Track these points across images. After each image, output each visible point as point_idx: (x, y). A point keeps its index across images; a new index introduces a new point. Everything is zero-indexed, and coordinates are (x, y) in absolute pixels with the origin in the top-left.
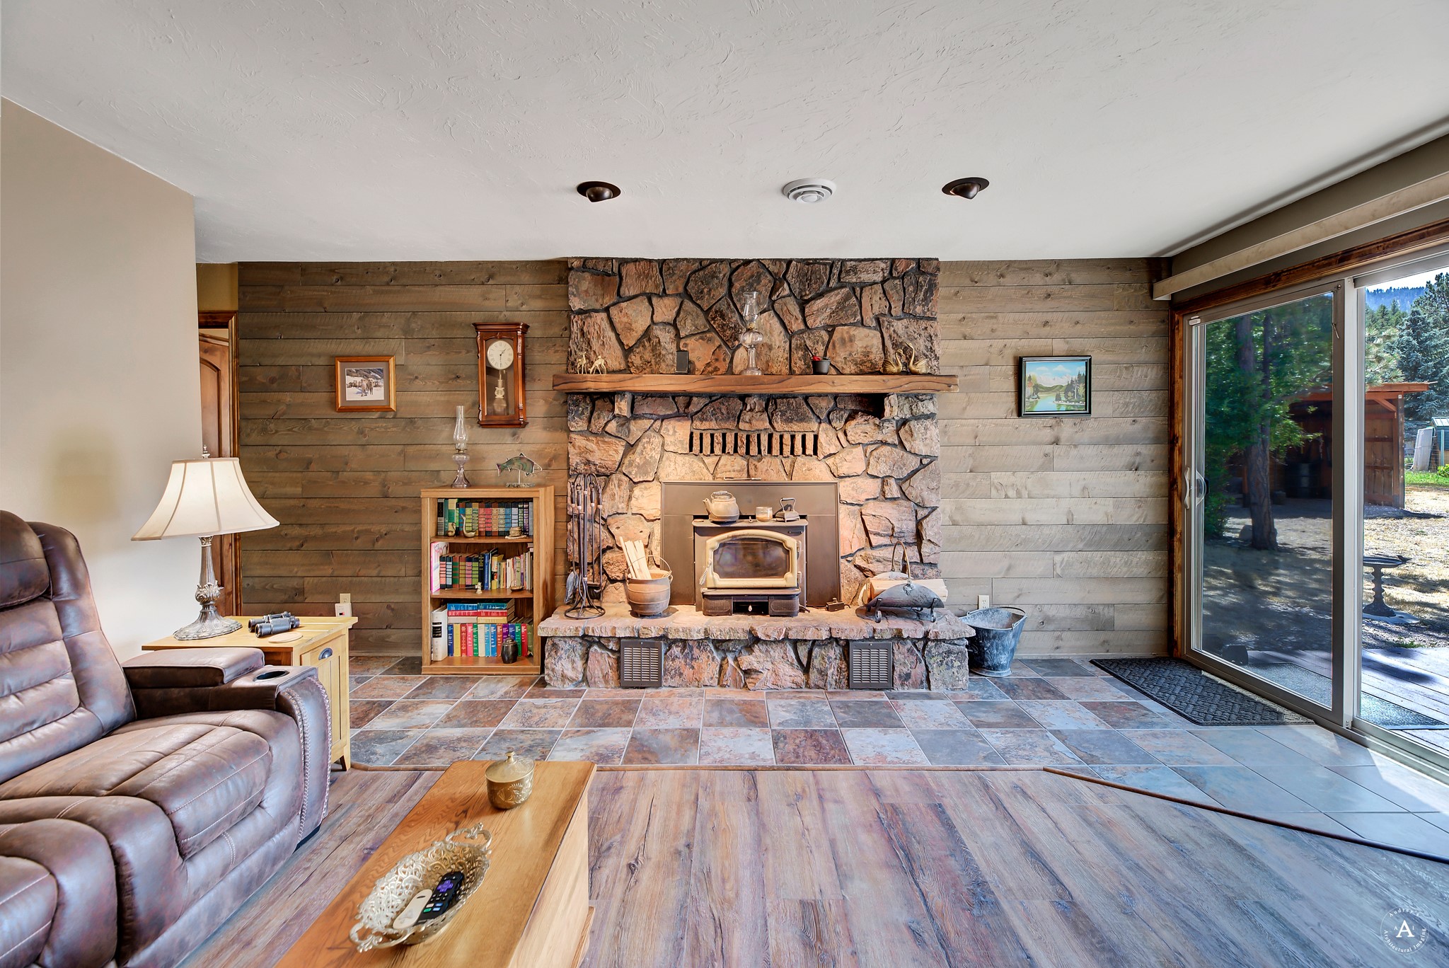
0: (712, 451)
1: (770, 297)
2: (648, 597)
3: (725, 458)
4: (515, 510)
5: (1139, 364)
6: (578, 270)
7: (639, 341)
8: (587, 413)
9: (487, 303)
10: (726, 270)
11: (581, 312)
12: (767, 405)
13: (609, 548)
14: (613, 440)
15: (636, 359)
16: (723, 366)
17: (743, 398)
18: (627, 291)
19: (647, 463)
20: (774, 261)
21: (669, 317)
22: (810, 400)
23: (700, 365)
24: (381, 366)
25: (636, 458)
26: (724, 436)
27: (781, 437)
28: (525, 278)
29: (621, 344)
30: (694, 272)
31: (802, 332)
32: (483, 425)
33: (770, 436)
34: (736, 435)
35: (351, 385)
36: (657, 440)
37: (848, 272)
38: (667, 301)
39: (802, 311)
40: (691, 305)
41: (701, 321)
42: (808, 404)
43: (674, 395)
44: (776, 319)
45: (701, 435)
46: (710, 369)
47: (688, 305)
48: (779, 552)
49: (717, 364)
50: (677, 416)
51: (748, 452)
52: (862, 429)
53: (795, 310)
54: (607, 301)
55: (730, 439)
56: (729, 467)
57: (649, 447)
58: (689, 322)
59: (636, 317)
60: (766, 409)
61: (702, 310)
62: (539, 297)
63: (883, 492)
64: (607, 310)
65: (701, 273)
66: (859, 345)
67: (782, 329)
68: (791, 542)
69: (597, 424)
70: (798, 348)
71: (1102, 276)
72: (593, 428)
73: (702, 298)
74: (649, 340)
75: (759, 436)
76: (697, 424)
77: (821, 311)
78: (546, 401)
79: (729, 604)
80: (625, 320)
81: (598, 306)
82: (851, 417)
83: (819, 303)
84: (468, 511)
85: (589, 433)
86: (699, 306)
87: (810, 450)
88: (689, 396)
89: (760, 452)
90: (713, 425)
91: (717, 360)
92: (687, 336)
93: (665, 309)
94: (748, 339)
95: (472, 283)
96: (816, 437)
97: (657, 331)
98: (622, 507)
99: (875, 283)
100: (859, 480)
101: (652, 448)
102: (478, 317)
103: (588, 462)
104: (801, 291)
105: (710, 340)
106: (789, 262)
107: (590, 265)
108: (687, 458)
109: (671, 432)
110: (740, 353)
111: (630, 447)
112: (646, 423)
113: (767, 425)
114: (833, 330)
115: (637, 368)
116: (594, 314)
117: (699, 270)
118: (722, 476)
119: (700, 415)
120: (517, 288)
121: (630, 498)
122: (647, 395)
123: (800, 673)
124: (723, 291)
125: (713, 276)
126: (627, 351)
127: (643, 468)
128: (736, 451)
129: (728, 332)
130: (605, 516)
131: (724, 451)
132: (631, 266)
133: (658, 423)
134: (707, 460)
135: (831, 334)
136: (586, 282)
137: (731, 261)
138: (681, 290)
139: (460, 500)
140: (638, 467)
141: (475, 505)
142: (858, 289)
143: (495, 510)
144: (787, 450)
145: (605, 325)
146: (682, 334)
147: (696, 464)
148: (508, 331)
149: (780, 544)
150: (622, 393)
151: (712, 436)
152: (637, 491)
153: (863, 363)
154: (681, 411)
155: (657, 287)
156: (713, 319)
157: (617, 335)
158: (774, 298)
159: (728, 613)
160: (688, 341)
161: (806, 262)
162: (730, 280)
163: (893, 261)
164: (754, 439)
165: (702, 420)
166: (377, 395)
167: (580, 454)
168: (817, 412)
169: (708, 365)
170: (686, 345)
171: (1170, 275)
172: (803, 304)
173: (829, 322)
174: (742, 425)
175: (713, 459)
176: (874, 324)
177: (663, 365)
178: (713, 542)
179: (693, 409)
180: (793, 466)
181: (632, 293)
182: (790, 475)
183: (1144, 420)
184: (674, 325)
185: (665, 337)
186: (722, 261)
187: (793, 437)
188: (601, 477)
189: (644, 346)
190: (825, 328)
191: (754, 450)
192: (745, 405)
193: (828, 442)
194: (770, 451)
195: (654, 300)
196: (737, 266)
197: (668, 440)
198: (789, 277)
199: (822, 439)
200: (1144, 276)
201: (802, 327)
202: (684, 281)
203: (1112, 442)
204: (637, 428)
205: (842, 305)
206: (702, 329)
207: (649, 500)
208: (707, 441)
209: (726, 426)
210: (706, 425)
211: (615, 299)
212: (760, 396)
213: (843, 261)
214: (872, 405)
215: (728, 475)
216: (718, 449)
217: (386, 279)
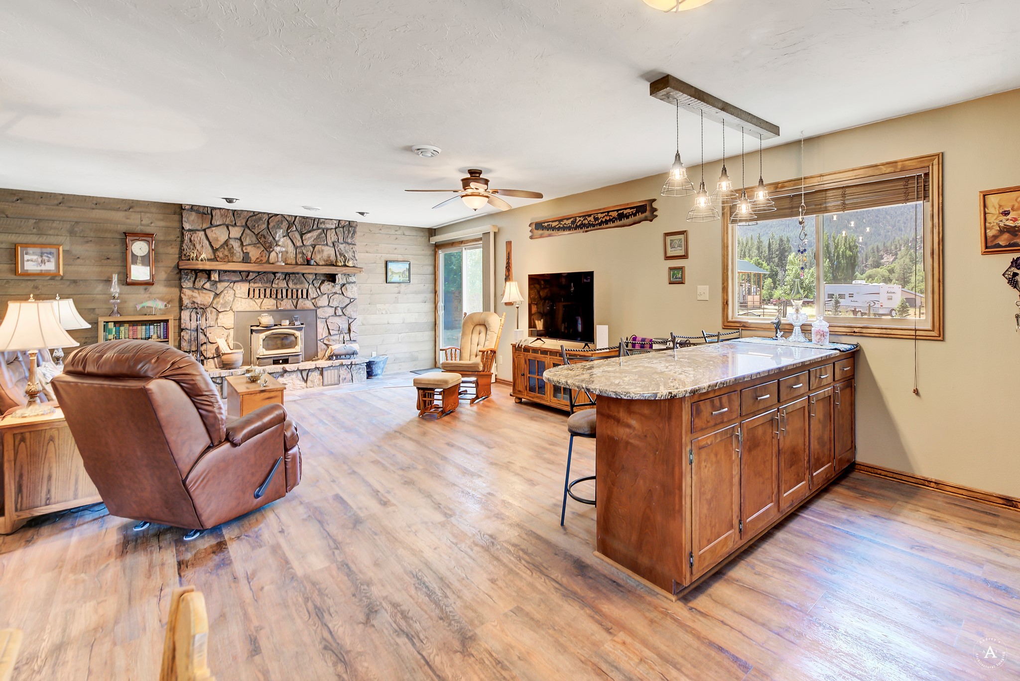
0: (259, 297)
1: (287, 231)
2: (234, 360)
3: (265, 299)
4: (152, 327)
5: (425, 265)
6: (188, 210)
7: (222, 246)
8: (193, 279)
9: (128, 220)
10: (266, 217)
11: (189, 230)
12: (285, 277)
13: (206, 343)
14: (208, 292)
15: (220, 254)
16: (265, 259)
17: (274, 273)
18: (215, 222)
19: (226, 302)
20: (289, 216)
21: (238, 236)
22: (305, 275)
23: (253, 259)
24: (54, 250)
25: (221, 300)
26: (265, 290)
27: (292, 290)
28: (153, 210)
29: (212, 247)
30: (251, 217)
31: (301, 247)
32: (129, 284)
33: (287, 290)
34: (271, 290)
35: (28, 260)
36: (231, 292)
37: (321, 223)
38: (236, 228)
39: (302, 238)
40: (249, 231)
41: (254, 239)
42: (304, 277)
43: (240, 272)
44: (290, 240)
45: (254, 290)
46: (258, 260)
47: (247, 231)
48: (293, 338)
49: (262, 258)
50: (242, 281)
51: (276, 297)
52: (327, 287)
53: (299, 238)
54: (205, 226)
55: (268, 291)
56: (268, 304)
57: (227, 295)
58: (248, 238)
59: (220, 235)
60: (285, 278)
61: (254, 233)
62: (162, 220)
63: (335, 313)
64: (204, 230)
65: (254, 217)
66: (325, 254)
67: (292, 244)
68: (297, 333)
69: (199, 284)
70: (299, 253)
71: (414, 233)
72: (196, 286)
73: (255, 229)
74: (227, 246)
75: (282, 290)
76: (252, 284)
77: (310, 238)
78: (168, 272)
79: (271, 361)
80: (214, 236)
81: (199, 228)
82: (323, 282)
83: (309, 235)
84: (122, 328)
85: (194, 288)
86: (253, 232)
87: (305, 296)
88: (249, 272)
89: (282, 297)
90: (260, 285)
91: (262, 256)
92: (246, 245)
93: (236, 232)
94: (278, 249)
95: (118, 210)
96: (307, 291)
97: (232, 242)
98: (212, 323)
99: (332, 229)
100: (326, 308)
101: (228, 296)
102: (123, 228)
103: (194, 303)
104: (301, 230)
105: (258, 247)
106: (296, 217)
107: (195, 208)
108: (247, 300)
109: (239, 288)
110: (273, 255)
111: (217, 295)
112: (226, 284)
113: (286, 285)
114: (315, 247)
115: (221, 258)
116: (198, 232)
117: (253, 216)
118: (265, 307)
119: (254, 280)
120: (148, 215)
121: (217, 319)
122: (225, 271)
123: (303, 383)
124: (265, 226)
125: (260, 219)
126: (215, 251)
127: (224, 305)
128: (271, 297)
129: (267, 245)
130: (203, 328)
131: (265, 297)
132: (218, 211)
133: (232, 284)
134: (256, 301)
135: (314, 248)
136: (193, 216)
137: (269, 214)
138: (244, 224)
139: (115, 323)
140: (222, 304)
141: (127, 325)
142: (325, 231)
143: (139, 328)
144: (295, 296)
145: (203, 237)
146: (244, 244)
147: (252, 302)
148: (145, 236)
149: (293, 335)
150: (214, 271)
151: (259, 290)
152: (221, 315)
153: (327, 261)
154: (244, 279)
155: (232, 222)
156: (260, 238)
157: (210, 243)
158: (289, 231)
159: (270, 364)
160: (248, 247)
161: (303, 217)
162: (268, 221)
163: (339, 221)
164: (280, 291)
165: (255, 283)
166: (50, 266)
167: (189, 299)
168: (308, 280)
169: (258, 258)
170: (246, 249)
171: (435, 236)
172: (302, 235)
173: (313, 243)
174: (273, 285)
175: (260, 300)
176: (332, 245)
177: (235, 258)
178: (263, 336)
179: (250, 278)
180: (297, 303)
181: (218, 223)
182: (296, 307)
183: (427, 285)
184: (240, 239)
185: (236, 245)
186: (264, 213)
187: (297, 291)
188: (200, 310)
189: (224, 248)
190: (312, 245)
191: (279, 296)
192: (275, 276)
193: (313, 293)
194: (287, 297)
195: (230, 228)
196: (271, 216)
197: (237, 292)
198: (296, 223)
199: (310, 291)
200: (427, 234)
201: (302, 244)
202: (245, 220)
203: (416, 293)
204: (221, 286)
205: (319, 236)
206: (254, 242)
207: (227, 319)
208: (257, 292)
209: (267, 285)
210: (256, 285)
211: (209, 225)
212: (282, 273)
213: (319, 219)
214: (332, 278)
215: (267, 307)
216: (262, 296)
217: (56, 202)
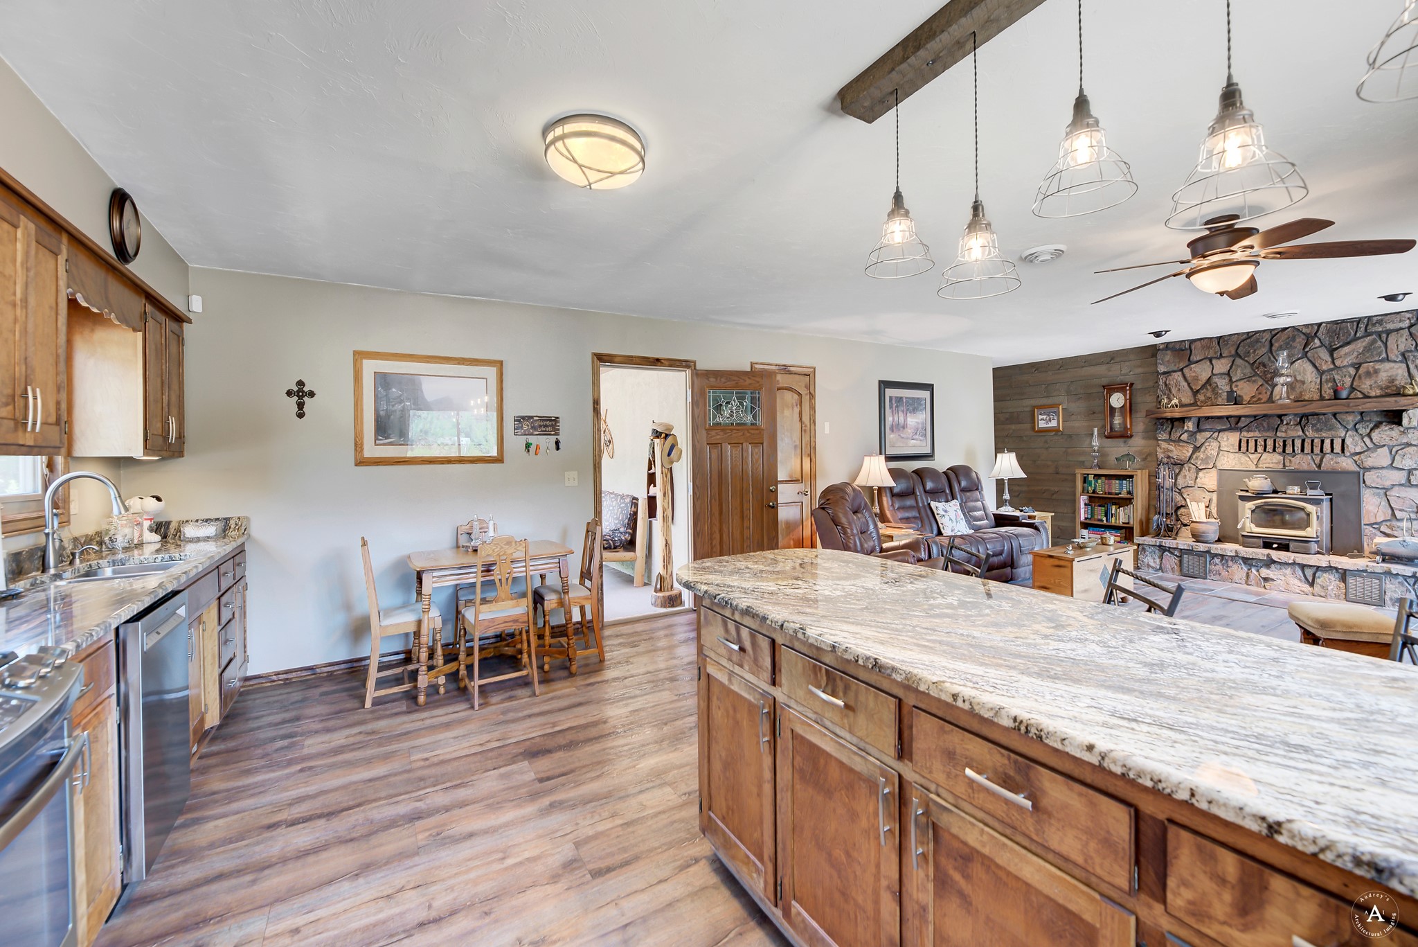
0: (1256, 450)
1: (1304, 349)
3: (1265, 455)
4: (1125, 482)
6: (1163, 350)
7: (1203, 386)
8: (1169, 429)
9: (1110, 373)
10: (1268, 336)
11: (1165, 373)
12: (1301, 420)
13: (1182, 506)
14: (1186, 444)
15: (1201, 397)
16: (1265, 397)
17: (1280, 416)
18: (1194, 358)
19: (1208, 457)
20: (1307, 326)
21: (1225, 369)
22: (1337, 416)
23: (1246, 398)
24: (1055, 410)
25: (1201, 455)
26: (1265, 441)
27: (1312, 441)
28: (1132, 357)
29: (1191, 389)
30: (1243, 341)
31: (1331, 370)
32: (1107, 437)
33: (1303, 441)
34: (1275, 441)
35: (1042, 419)
36: (1215, 444)
37: (1374, 325)
38: (1223, 361)
39: (1332, 356)
40: (1241, 361)
41: (1248, 371)
42: (1336, 419)
43: (1228, 417)
45: (1248, 441)
46: (1255, 399)
47: (1239, 361)
49: (1260, 396)
50: (1230, 429)
51: (1284, 451)
52: (1386, 434)
53: (1327, 357)
54: (1181, 365)
55: (1270, 443)
56: (1268, 461)
57: (1209, 448)
58: (1239, 371)
59: (1202, 372)
60: (1300, 423)
61: (1249, 363)
62: (1140, 366)
63: (1409, 481)
64: (1182, 370)
65: (1248, 341)
66: (1383, 377)
67: (1314, 369)
69: (1175, 435)
70: (1327, 381)
72: (1172, 438)
73: (1249, 356)
74: (1210, 385)
75: (1293, 441)
76: (1245, 434)
77: (1349, 354)
78: (1144, 423)
80: (1194, 374)
81: (1175, 369)
82: (1377, 426)
83: (1346, 349)
84: (1099, 481)
85: (1169, 440)
86: (1246, 361)
87: (1338, 448)
88: (1239, 417)
89: (1294, 451)
90: (1257, 434)
91: (1260, 393)
92: (1237, 381)
93: (1221, 366)
94: (1281, 380)
95: (1102, 364)
96: (1343, 441)
97: (1216, 379)
98: (1191, 483)
99: (1401, 329)
100: (1384, 472)
101: (1211, 449)
102: (1105, 381)
103: (1169, 457)
104: (1330, 343)
105: (1254, 381)
106: (1319, 325)
107: (1170, 346)
108: (1237, 455)
109: (1225, 439)
110: (1277, 389)
111: (1197, 449)
112: (1208, 434)
113: (1300, 433)
114: (1359, 367)
115: (1202, 402)
116: (1173, 374)
117: (1246, 339)
118: (1262, 466)
119: (1248, 428)
120: (1127, 363)
121: (1196, 478)
122: (1207, 418)
124: (1264, 350)
125: (1257, 341)
126: (1195, 393)
127: (1206, 460)
128: (1274, 450)
129: (1269, 376)
130: (1180, 488)
131: (1265, 450)
132: (1198, 343)
133: (1216, 434)
134: (1251, 456)
135: (1357, 369)
136: (1168, 356)
137: (1271, 331)
138: (1233, 352)
139: (1095, 475)
140: (1202, 460)
141: (1103, 478)
142: (1384, 336)
143: (1113, 482)
144: (1317, 450)
145: (1181, 378)
146: (1234, 380)
147: (1244, 458)
148: (1121, 388)
150: (1190, 418)
151: (1256, 441)
152: (1201, 474)
153: (1387, 387)
154: (1233, 426)
155: (1216, 353)
156: (1257, 368)
157: (1189, 384)
158: (1307, 350)
160: (1238, 383)
161: (1335, 322)
162: (1271, 341)
164: (1289, 443)
165: (1248, 431)
166: (1054, 424)
167: (1164, 452)
168: (1344, 424)
169: (1253, 397)
170: (1236, 386)
172: (1332, 352)
173: (1355, 361)
174: (1279, 434)
175: (1255, 457)
176: (1400, 358)
177: (1220, 399)
179: (1241, 425)
180: (1321, 460)
181: (1198, 358)
182: (1319, 466)
184: (1228, 374)
185: (1222, 384)
186: (1264, 331)
187: (1322, 442)
188: (1178, 465)
189: (1207, 389)
190: (1352, 365)
191: (1289, 449)
192: (1282, 421)
193: (1354, 444)
194: (1303, 450)
195: (1214, 361)
196: (1276, 333)
197: (1223, 444)
198: (1319, 334)
199: (1348, 441)
201: (1332, 366)
202: (1235, 347)
204: (1201, 437)
205: (1367, 349)
206: (1249, 375)
207: (1209, 480)
208: (1252, 444)
209: (1268, 434)
210: (1251, 434)
211: (1187, 363)
212: (1295, 415)
213: (1369, 318)
214: (1395, 418)
215: (1267, 465)
216: (1260, 449)
217: (1058, 367)
